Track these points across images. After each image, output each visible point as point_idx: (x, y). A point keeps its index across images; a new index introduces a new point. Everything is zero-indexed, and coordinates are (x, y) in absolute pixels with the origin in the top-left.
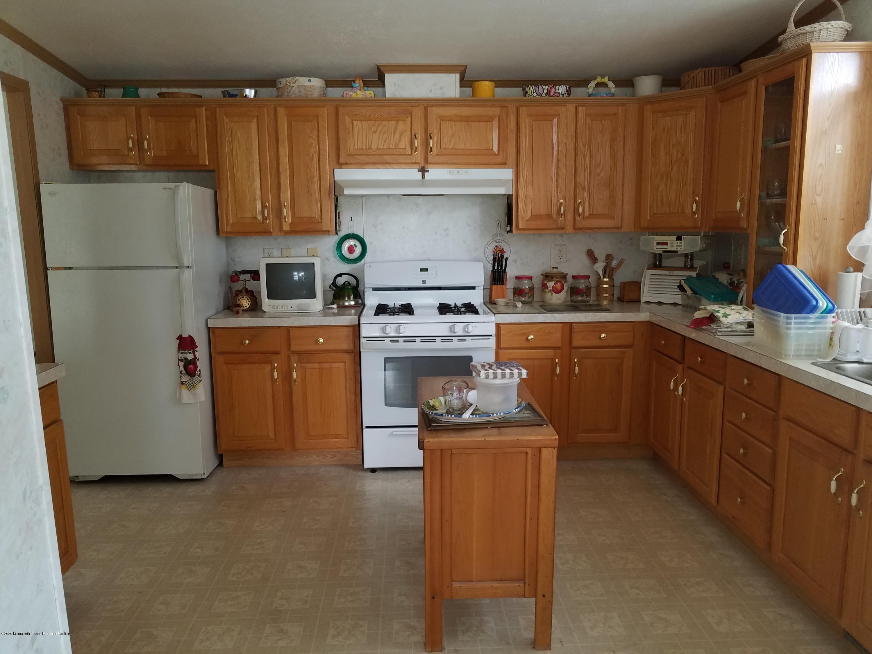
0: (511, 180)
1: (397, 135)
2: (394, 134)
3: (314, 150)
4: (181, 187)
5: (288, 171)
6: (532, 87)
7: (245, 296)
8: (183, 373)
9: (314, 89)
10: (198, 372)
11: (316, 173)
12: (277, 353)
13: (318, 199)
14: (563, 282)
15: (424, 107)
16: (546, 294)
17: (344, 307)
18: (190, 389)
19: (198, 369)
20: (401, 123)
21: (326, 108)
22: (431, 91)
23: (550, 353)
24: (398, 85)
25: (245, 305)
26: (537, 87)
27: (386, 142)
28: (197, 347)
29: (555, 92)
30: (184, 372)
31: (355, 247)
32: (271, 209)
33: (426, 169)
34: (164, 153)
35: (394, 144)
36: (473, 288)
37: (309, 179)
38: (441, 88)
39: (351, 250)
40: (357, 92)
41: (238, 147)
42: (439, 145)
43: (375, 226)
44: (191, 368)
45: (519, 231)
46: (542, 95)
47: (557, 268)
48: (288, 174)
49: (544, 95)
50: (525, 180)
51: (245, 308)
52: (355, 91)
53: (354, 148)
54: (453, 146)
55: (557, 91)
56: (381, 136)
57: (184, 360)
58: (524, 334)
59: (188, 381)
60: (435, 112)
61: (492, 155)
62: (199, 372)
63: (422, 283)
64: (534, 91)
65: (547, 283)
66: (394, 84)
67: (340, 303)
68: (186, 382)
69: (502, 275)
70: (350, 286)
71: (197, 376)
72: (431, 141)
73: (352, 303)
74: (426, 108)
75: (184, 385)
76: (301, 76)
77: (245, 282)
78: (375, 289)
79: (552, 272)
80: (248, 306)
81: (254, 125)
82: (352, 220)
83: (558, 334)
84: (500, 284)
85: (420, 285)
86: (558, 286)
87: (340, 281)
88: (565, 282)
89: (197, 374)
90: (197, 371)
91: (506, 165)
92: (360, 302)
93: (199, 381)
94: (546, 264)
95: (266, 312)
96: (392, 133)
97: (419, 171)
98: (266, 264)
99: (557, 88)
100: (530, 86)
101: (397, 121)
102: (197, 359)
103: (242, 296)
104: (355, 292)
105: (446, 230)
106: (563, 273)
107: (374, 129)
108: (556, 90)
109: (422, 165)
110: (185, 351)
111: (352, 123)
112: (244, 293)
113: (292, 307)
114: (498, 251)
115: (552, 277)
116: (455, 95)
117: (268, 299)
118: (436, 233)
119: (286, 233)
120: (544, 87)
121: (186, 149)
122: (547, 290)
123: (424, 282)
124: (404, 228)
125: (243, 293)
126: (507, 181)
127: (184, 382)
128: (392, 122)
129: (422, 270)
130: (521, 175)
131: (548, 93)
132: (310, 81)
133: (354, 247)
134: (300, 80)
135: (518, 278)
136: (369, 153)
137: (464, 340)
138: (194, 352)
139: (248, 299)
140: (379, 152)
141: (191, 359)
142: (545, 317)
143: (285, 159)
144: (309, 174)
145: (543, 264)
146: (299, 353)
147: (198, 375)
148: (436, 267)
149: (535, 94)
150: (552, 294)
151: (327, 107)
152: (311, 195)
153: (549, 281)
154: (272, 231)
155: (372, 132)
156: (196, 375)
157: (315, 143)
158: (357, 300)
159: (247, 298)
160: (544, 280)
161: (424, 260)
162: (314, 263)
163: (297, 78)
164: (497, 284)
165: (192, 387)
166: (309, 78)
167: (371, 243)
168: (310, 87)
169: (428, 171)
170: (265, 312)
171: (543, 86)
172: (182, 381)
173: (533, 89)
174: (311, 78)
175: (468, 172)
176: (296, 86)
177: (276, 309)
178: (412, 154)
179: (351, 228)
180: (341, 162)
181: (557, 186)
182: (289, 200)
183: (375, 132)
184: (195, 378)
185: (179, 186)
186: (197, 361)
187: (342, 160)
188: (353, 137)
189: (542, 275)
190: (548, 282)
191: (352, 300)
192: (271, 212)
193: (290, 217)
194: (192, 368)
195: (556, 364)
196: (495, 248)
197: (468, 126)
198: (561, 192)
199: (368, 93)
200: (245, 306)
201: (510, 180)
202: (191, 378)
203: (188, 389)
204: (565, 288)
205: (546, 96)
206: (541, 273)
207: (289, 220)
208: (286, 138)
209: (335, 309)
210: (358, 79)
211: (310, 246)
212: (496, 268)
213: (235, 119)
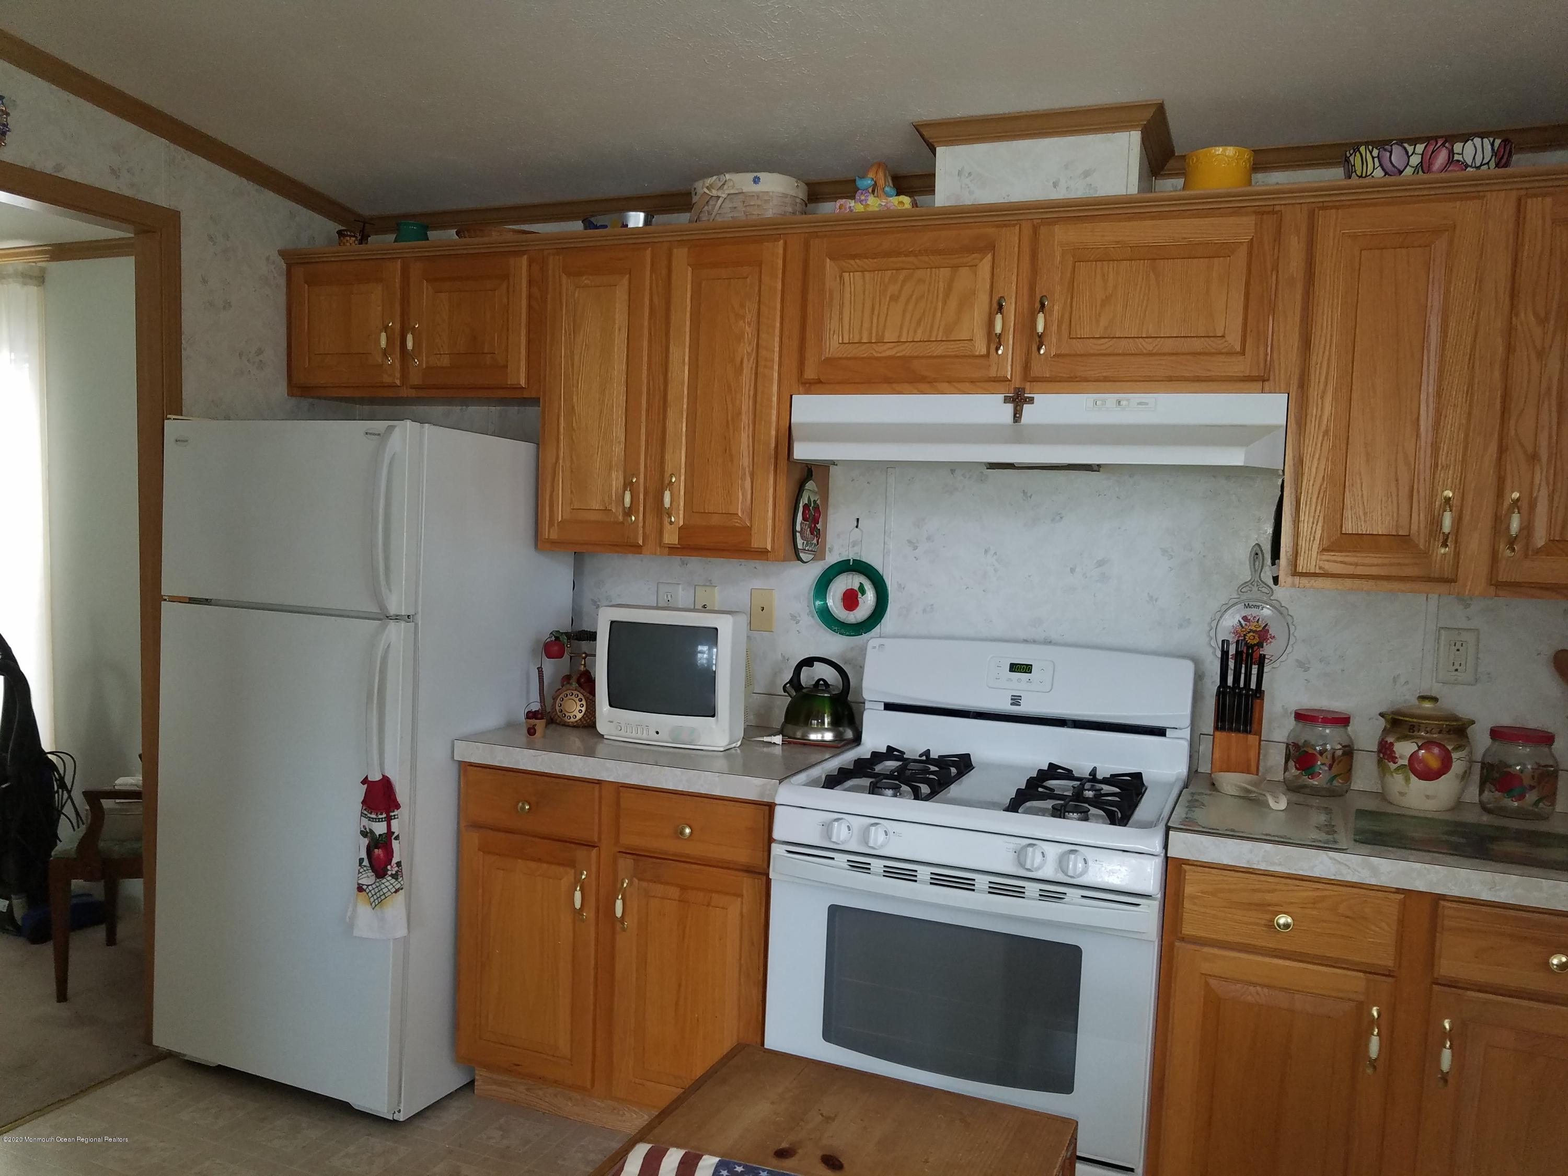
0: (1281, 426)
1: (953, 303)
2: (945, 303)
3: (745, 349)
4: (397, 430)
5: (685, 400)
6: (1371, 153)
7: (575, 692)
8: (364, 864)
9: (767, 201)
10: (392, 867)
11: (746, 405)
12: (591, 845)
13: (747, 469)
14: (1450, 748)
15: (1034, 226)
16: (1388, 776)
17: (804, 744)
18: (373, 904)
19: (394, 861)
20: (964, 271)
21: (781, 243)
22: (1055, 185)
23: (1355, 982)
24: (970, 174)
25: (569, 714)
26: (1385, 150)
27: (922, 323)
28: (398, 806)
29: (1451, 160)
30: (366, 863)
31: (860, 595)
32: (642, 490)
33: (1026, 395)
34: (445, 361)
35: (941, 329)
36: (1160, 732)
37: (729, 418)
38: (1086, 174)
39: (851, 600)
40: (866, 200)
41: (586, 345)
42: (1065, 327)
43: (913, 545)
44: (379, 855)
45: (1297, 579)
46: (1401, 172)
47: (1434, 699)
48: (685, 406)
49: (1409, 171)
50: (1323, 428)
51: (572, 720)
52: (863, 198)
53: (840, 342)
54: (1106, 328)
55: (1456, 157)
56: (910, 307)
57: (369, 835)
58: (1262, 906)
59: (371, 885)
60: (1063, 235)
61: (1222, 353)
62: (396, 869)
63: (1010, 701)
64: (1377, 164)
65: (1392, 744)
66: (960, 173)
67: (795, 733)
68: (368, 886)
69: (1247, 704)
70: (829, 692)
71: (389, 878)
72: (1041, 316)
73: (829, 736)
74: (1035, 230)
75: (364, 892)
76: (737, 170)
77: (585, 658)
78: (889, 707)
79: (1418, 712)
80: (579, 716)
81: (621, 295)
82: (857, 527)
83: (1383, 925)
84: (1238, 730)
85: (1005, 706)
86: (1431, 758)
87: (808, 677)
88: (1458, 748)
89: (389, 873)
90: (390, 864)
91: (1266, 383)
92: (849, 734)
93: (394, 890)
94: (1407, 683)
95: (605, 737)
96: (941, 296)
97: (1006, 400)
98: (612, 622)
99: (1458, 147)
100: (1362, 149)
101: (955, 267)
102: (395, 835)
103: (568, 692)
104: (840, 709)
105: (1101, 563)
106: (1456, 718)
107: (893, 289)
108: (1451, 153)
109: (1017, 383)
110: (371, 813)
111: (841, 277)
112: (575, 685)
113: (657, 733)
114: (1251, 631)
115: (1412, 728)
116: (1125, 190)
117: (611, 705)
118: (1072, 570)
119: (673, 550)
120: (1410, 149)
121: (486, 351)
122: (1393, 766)
123: (1016, 701)
124: (986, 551)
125: (571, 684)
126: (1268, 429)
127: (365, 887)
128: (942, 269)
129: (1014, 668)
130: (1313, 411)
131: (1425, 166)
132: (756, 180)
133: (857, 595)
134: (733, 179)
135: (1301, 716)
136: (877, 352)
137: (1058, 897)
138: (389, 820)
139: (581, 700)
140: (902, 351)
141: (380, 835)
142: (1340, 863)
143: (681, 372)
144: (730, 406)
145: (1395, 680)
146: (636, 854)
147: (392, 875)
148: (1054, 663)
149: (1379, 173)
150: (1407, 780)
151: (785, 243)
152: (732, 461)
153: (1403, 738)
154: (641, 542)
155: (888, 299)
156: (387, 874)
157: (749, 331)
158: (841, 729)
159: (580, 696)
160: (1386, 731)
161: (1034, 642)
162: (716, 629)
163: (728, 176)
164: (1231, 730)
165: (378, 901)
166: (755, 174)
167: (901, 587)
168: (758, 196)
169: (1031, 401)
170: (603, 735)
171: (1406, 145)
172: (358, 884)
173: (1373, 158)
174: (758, 174)
175: (1147, 404)
176: (723, 195)
177: (623, 733)
178: (988, 355)
179: (853, 546)
180: (805, 377)
181: (1435, 448)
182: (683, 471)
183: (894, 298)
184: (384, 881)
185: (393, 427)
186: (393, 841)
187: (810, 374)
188: (841, 313)
189: (1382, 715)
190: (1399, 739)
191: (827, 730)
192: (641, 496)
193: (681, 512)
194: (382, 855)
195: (1372, 1022)
196: (1241, 624)
197: (1152, 274)
198: (1448, 466)
199: (896, 203)
200: (571, 715)
201: (1277, 427)
202: (378, 880)
203: (371, 904)
204: (1457, 767)
205: (1416, 171)
206: (1379, 712)
207: (678, 519)
208: (688, 323)
209: (777, 747)
210: (874, 169)
211: (758, 584)
212: (1230, 682)
213: (585, 280)
